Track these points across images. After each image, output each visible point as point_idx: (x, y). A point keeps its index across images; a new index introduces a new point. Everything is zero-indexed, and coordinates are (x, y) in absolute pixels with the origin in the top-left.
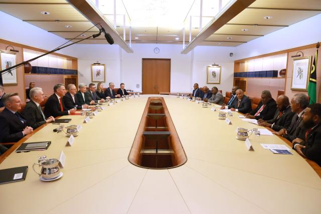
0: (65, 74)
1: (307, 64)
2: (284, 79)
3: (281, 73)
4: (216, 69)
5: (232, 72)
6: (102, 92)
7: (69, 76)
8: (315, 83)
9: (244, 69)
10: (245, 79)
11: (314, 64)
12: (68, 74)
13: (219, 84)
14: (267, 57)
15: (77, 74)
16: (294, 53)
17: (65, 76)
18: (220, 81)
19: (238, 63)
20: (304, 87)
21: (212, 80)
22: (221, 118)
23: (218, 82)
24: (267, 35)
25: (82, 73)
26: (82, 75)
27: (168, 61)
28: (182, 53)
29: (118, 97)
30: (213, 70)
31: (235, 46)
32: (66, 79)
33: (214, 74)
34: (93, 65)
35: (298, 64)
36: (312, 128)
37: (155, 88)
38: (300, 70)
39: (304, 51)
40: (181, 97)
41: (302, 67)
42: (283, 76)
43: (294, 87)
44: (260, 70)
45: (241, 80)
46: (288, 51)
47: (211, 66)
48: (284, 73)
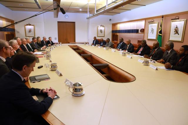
0: (5, 31)
1: (157, 26)
2: (143, 34)
3: (141, 31)
4: (102, 28)
5: (111, 30)
6: (40, 42)
7: (9, 33)
8: (161, 36)
9: (117, 28)
10: (118, 34)
11: (161, 26)
12: (8, 31)
13: (104, 37)
14: (132, 22)
15: (15, 31)
16: (149, 20)
17: (6, 33)
18: (104, 35)
19: (114, 25)
20: (155, 38)
21: (100, 34)
22: (124, 55)
23: (104, 36)
24: (133, 10)
25: (18, 31)
26: (18, 32)
27: (73, 23)
28: (87, 19)
29: (50, 46)
30: (101, 29)
31: (112, 15)
32: (6, 35)
33: (101, 31)
34: (26, 25)
35: (151, 26)
36: (183, 57)
37: (66, 40)
38: (153, 29)
39: (155, 19)
40: (87, 45)
41: (153, 28)
42: (142, 32)
43: (149, 38)
44: (129, 29)
45: (115, 34)
46: (145, 19)
47: (100, 26)
48: (143, 31)
